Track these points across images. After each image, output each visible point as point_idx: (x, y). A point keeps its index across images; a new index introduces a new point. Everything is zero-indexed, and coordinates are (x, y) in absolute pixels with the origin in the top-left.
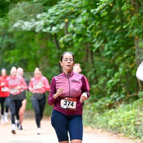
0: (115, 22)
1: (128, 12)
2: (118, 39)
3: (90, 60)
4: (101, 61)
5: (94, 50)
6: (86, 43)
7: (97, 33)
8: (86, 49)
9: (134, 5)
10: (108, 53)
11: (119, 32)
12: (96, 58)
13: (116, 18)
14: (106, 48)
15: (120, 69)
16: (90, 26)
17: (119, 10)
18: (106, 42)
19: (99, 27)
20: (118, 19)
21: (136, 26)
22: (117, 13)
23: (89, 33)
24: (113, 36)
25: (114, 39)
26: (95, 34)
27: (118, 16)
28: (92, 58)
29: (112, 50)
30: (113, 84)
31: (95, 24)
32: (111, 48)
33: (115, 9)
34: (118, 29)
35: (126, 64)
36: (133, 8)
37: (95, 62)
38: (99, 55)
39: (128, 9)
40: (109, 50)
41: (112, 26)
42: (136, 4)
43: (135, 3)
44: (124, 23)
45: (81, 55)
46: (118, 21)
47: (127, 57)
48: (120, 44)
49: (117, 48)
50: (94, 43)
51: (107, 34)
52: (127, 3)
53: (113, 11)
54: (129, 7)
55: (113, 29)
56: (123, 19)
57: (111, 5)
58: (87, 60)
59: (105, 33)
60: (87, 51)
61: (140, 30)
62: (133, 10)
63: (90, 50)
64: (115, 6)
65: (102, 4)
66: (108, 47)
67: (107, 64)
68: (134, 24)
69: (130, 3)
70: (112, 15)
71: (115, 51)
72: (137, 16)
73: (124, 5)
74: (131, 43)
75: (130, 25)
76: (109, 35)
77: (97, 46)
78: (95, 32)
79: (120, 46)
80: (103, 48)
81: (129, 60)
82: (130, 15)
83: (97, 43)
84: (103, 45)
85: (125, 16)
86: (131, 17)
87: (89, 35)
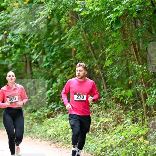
0: (53, 34)
1: (66, 24)
2: (55, 51)
3: (28, 71)
4: (40, 72)
5: (33, 62)
6: (25, 55)
7: (36, 45)
8: (25, 60)
9: (72, 17)
10: (47, 64)
11: (57, 44)
12: (34, 70)
13: (54, 30)
14: (44, 60)
15: (58, 80)
16: (29, 38)
17: (57, 22)
18: (44, 53)
19: (37, 39)
20: (56, 31)
21: (73, 38)
22: (55, 26)
23: (27, 45)
24: (52, 48)
25: (52, 51)
26: (33, 46)
27: (56, 28)
28: (31, 70)
29: (50, 61)
30: (51, 95)
31: (34, 36)
32: (49, 59)
33: (53, 21)
34: (56, 41)
35: (65, 75)
36: (70, 21)
37: (34, 74)
38: (38, 67)
39: (66, 21)
40: (47, 61)
41: (51, 38)
42: (74, 17)
43: (72, 16)
44: (62, 35)
45: (20, 67)
46: (56, 33)
47: (65, 68)
48: (58, 56)
49: (55, 59)
50: (33, 54)
51: (45, 46)
52: (65, 16)
53: (51, 23)
55: (51, 41)
56: (61, 31)
57: (49, 17)
58: (26, 72)
59: (43, 45)
60: (26, 62)
61: (78, 42)
62: (71, 23)
63: (28, 61)
64: (53, 18)
66: (46, 59)
67: (46, 75)
68: (72, 36)
69: (68, 16)
70: (50, 28)
71: (54, 62)
72: (75, 28)
73: (62, 18)
74: (69, 55)
75: (67, 37)
76: (47, 47)
77: (35, 57)
78: (34, 44)
79: (58, 58)
80: (42, 59)
81: (67, 71)
82: (68, 28)
83: (35, 54)
84: (41, 56)
85: (63, 28)
86: (69, 30)
87: (27, 47)
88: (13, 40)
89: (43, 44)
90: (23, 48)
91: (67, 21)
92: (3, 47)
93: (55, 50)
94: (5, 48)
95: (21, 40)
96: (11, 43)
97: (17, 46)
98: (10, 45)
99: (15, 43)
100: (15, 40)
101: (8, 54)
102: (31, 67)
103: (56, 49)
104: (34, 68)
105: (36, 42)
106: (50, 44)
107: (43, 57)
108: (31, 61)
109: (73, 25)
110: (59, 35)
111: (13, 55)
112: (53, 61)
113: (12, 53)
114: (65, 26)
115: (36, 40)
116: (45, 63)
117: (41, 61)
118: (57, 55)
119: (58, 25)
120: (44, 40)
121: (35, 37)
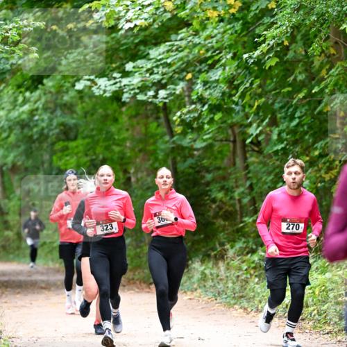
0: (295, 79)
1: (323, 59)
2: (299, 118)
3: (239, 161)
4: (265, 164)
5: (249, 141)
6: (232, 126)
7: (256, 104)
8: (232, 139)
9: (336, 43)
10: (280, 147)
11: (304, 101)
12: (252, 159)
13: (297, 71)
14: (275, 137)
16: (241, 89)
17: (303, 53)
19: (259, 91)
20: (300, 73)
21: (339, 89)
22: (299, 61)
23: (237, 104)
24: (291, 110)
25: (292, 118)
26: (251, 106)
27: (300, 67)
28: (245, 159)
29: (286, 140)
31: (252, 84)
32: (284, 135)
33: (295, 52)
34: (301, 95)
35: (319, 170)
36: (332, 51)
37: (251, 168)
38: (260, 152)
39: (323, 51)
40: (280, 140)
41: (290, 89)
42: (341, 41)
43: (337, 39)
44: (313, 82)
45: (220, 152)
46: (301, 77)
47: (321, 156)
48: (306, 128)
49: (297, 137)
50: (250, 125)
51: (277, 106)
52: (321, 39)
53: (290, 55)
54: (324, 48)
55: (291, 95)
56: (312, 73)
57: (286, 43)
58: (234, 164)
59: (273, 104)
60: (234, 142)
62: (334, 55)
63: (239, 139)
64: (293, 45)
65: (267, 42)
66: (279, 135)
68: (336, 84)
69: (328, 38)
70: (287, 66)
71: (295, 143)
72: (343, 66)
73: (314, 44)
75: (326, 87)
76: (281, 108)
77: (253, 131)
78: (252, 102)
79: (306, 133)
80: (268, 136)
81: (325, 163)
82: (327, 67)
83: (255, 125)
84: (268, 129)
85: (317, 67)
86: (329, 70)
87: (237, 108)
88: (206, 94)
89: (270, 101)
90: (229, 111)
91: (326, 52)
92: (185, 110)
93: (298, 114)
94: (189, 112)
95: (224, 93)
96: (201, 100)
97: (214, 109)
98: (199, 106)
99: (210, 102)
100: (210, 94)
101: (195, 125)
102: (244, 152)
103: (301, 112)
104: (251, 156)
105: (257, 97)
106: (288, 102)
107: (271, 131)
108: (244, 141)
109: (339, 59)
110: (307, 81)
111: (206, 127)
112: (293, 139)
113: (203, 124)
114: (322, 63)
115: (256, 94)
116: (275, 145)
117: (268, 139)
118: (303, 126)
119: (306, 60)
120: (273, 92)
121: (254, 86)
